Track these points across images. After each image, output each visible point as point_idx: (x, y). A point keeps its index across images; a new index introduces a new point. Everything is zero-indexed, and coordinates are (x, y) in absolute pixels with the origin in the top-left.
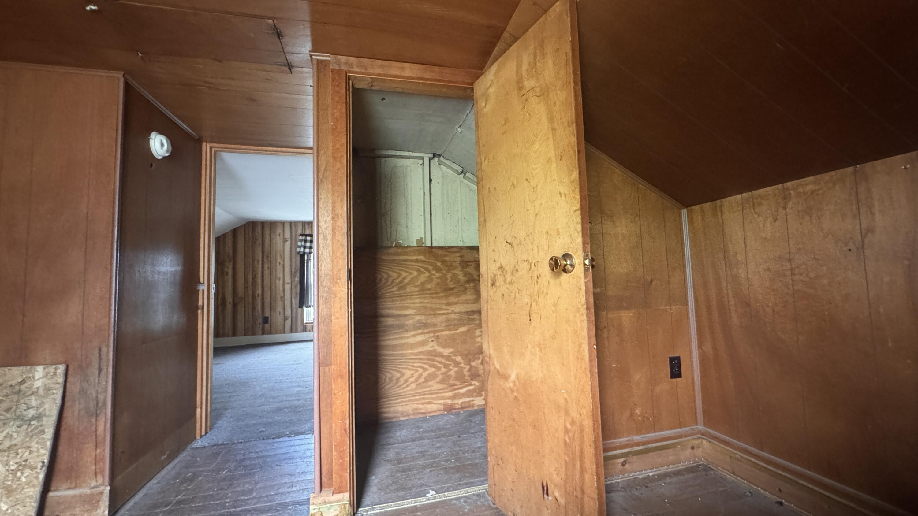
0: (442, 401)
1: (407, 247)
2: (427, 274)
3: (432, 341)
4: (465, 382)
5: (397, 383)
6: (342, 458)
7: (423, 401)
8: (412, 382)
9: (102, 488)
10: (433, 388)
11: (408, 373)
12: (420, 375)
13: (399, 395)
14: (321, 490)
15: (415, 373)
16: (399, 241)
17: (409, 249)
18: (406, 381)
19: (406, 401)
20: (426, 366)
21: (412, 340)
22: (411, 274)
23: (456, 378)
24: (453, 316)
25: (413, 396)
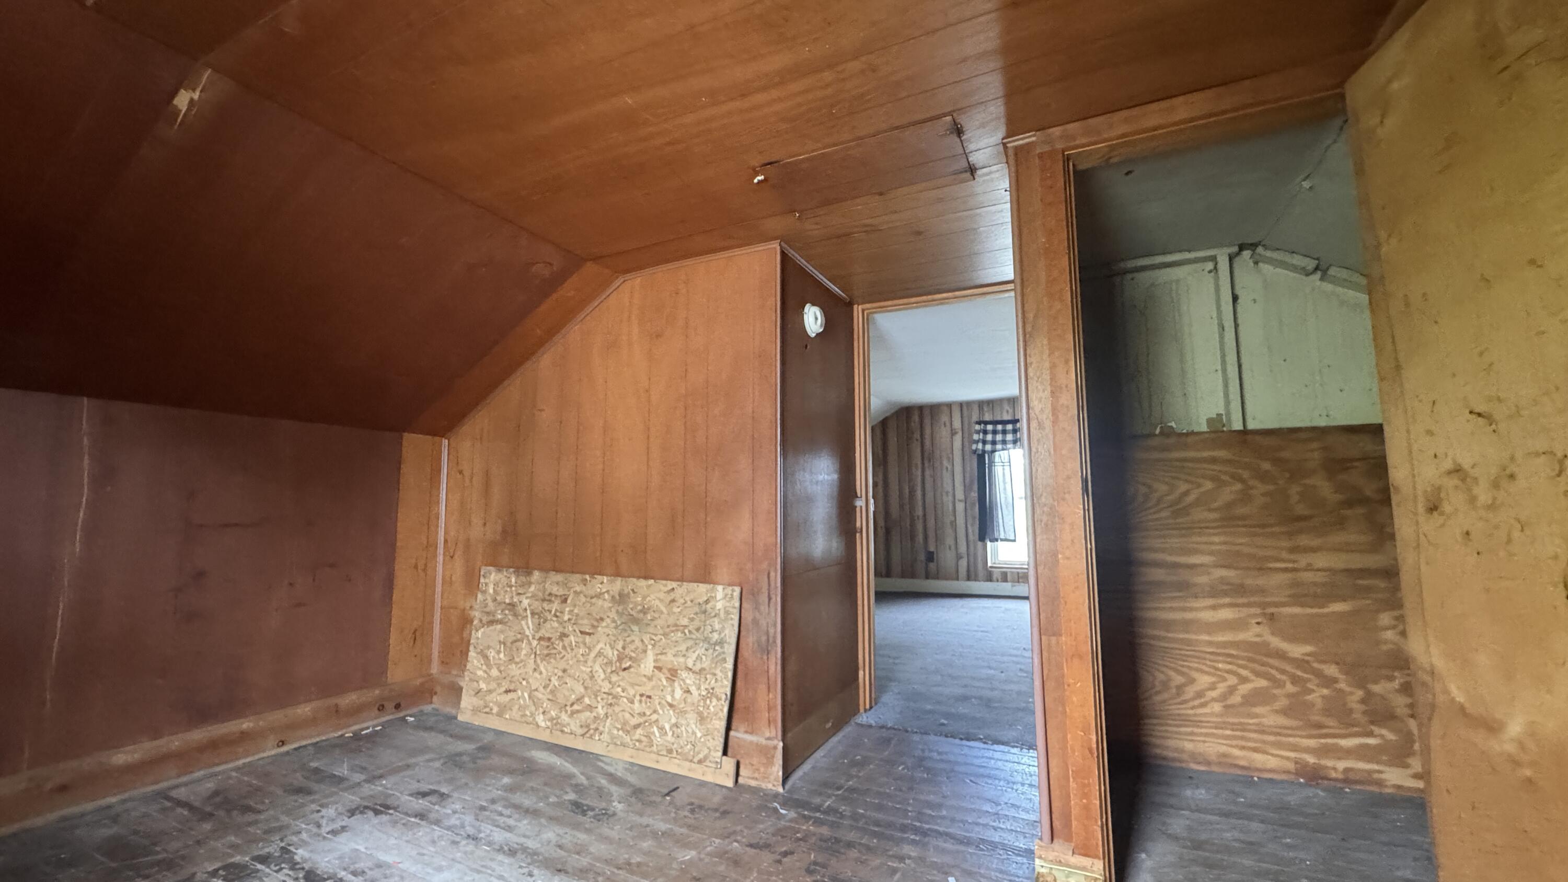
0: (1292, 755)
1: (1188, 434)
2: (1238, 486)
3: (1258, 623)
4: (1353, 726)
5: (1178, 695)
6: (1086, 795)
7: (1243, 743)
8: (1214, 700)
9: (775, 742)
10: (1265, 721)
11: (1204, 680)
12: (1232, 690)
13: (1186, 720)
14: (1052, 840)
15: (1219, 682)
16: (1170, 424)
17: (1190, 440)
18: (1200, 695)
19: (1201, 734)
20: (1244, 673)
21: (1208, 616)
22: (1199, 486)
23: (1327, 712)
24: (1308, 576)
25: (1216, 728)
